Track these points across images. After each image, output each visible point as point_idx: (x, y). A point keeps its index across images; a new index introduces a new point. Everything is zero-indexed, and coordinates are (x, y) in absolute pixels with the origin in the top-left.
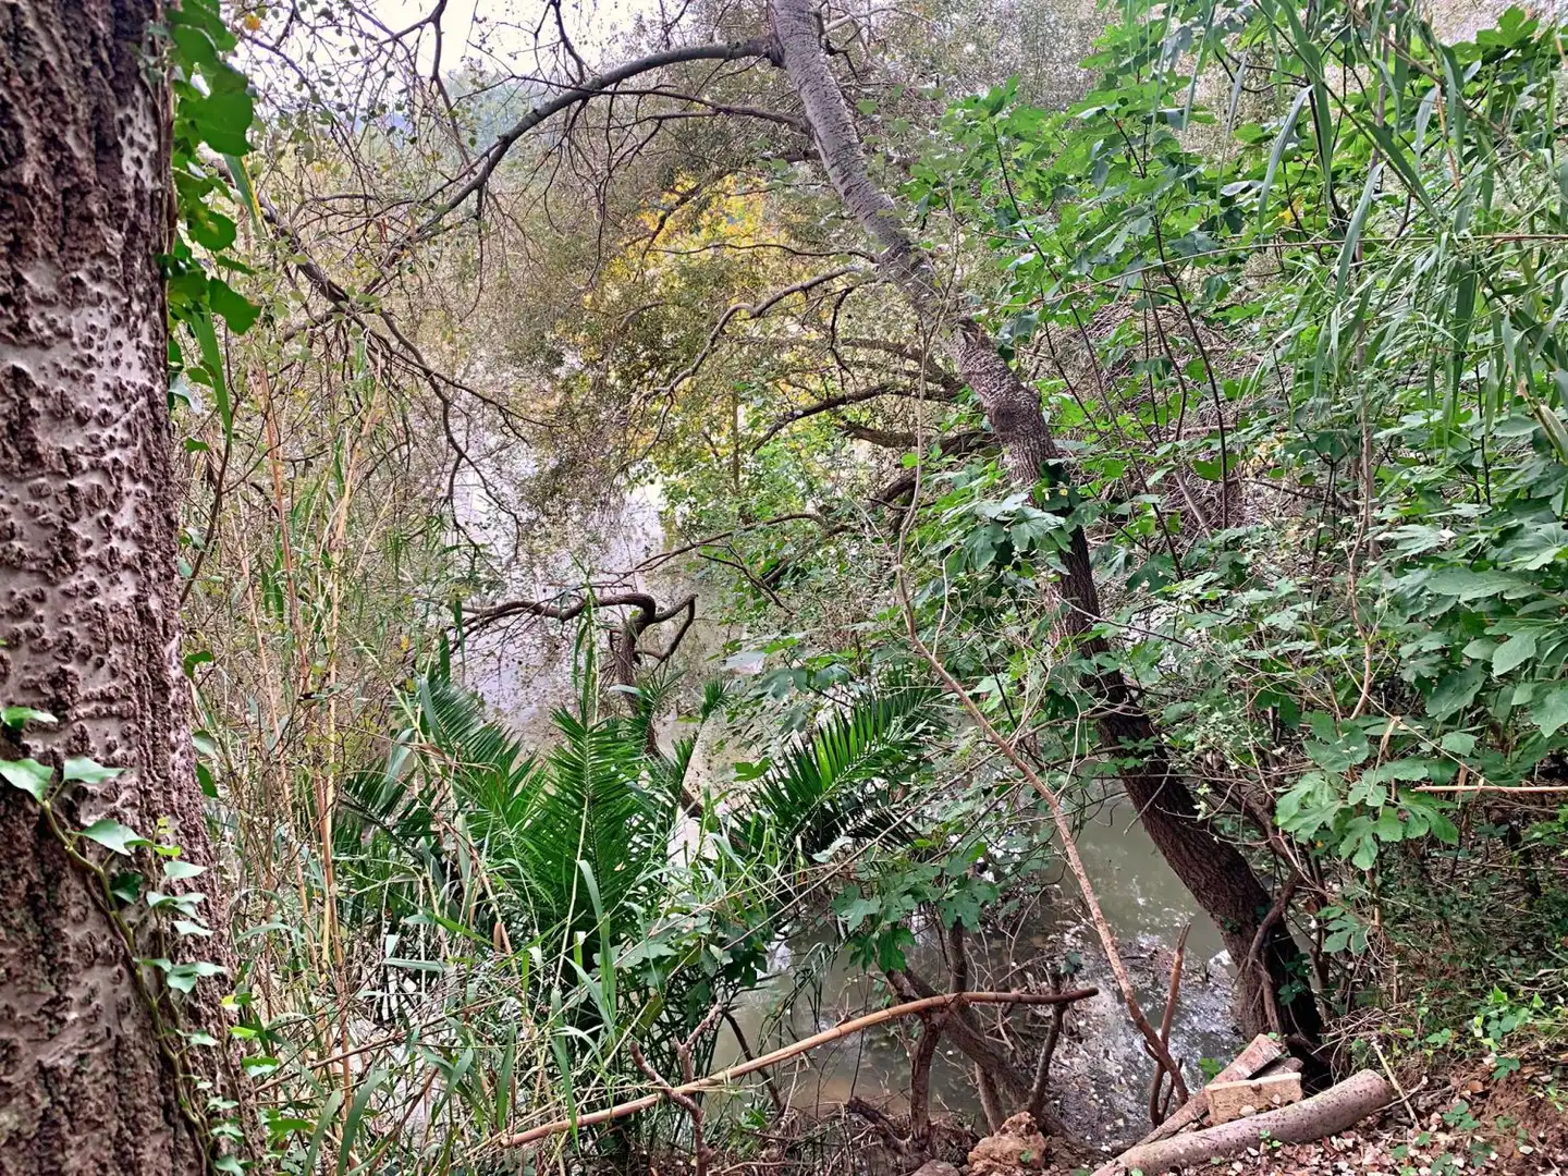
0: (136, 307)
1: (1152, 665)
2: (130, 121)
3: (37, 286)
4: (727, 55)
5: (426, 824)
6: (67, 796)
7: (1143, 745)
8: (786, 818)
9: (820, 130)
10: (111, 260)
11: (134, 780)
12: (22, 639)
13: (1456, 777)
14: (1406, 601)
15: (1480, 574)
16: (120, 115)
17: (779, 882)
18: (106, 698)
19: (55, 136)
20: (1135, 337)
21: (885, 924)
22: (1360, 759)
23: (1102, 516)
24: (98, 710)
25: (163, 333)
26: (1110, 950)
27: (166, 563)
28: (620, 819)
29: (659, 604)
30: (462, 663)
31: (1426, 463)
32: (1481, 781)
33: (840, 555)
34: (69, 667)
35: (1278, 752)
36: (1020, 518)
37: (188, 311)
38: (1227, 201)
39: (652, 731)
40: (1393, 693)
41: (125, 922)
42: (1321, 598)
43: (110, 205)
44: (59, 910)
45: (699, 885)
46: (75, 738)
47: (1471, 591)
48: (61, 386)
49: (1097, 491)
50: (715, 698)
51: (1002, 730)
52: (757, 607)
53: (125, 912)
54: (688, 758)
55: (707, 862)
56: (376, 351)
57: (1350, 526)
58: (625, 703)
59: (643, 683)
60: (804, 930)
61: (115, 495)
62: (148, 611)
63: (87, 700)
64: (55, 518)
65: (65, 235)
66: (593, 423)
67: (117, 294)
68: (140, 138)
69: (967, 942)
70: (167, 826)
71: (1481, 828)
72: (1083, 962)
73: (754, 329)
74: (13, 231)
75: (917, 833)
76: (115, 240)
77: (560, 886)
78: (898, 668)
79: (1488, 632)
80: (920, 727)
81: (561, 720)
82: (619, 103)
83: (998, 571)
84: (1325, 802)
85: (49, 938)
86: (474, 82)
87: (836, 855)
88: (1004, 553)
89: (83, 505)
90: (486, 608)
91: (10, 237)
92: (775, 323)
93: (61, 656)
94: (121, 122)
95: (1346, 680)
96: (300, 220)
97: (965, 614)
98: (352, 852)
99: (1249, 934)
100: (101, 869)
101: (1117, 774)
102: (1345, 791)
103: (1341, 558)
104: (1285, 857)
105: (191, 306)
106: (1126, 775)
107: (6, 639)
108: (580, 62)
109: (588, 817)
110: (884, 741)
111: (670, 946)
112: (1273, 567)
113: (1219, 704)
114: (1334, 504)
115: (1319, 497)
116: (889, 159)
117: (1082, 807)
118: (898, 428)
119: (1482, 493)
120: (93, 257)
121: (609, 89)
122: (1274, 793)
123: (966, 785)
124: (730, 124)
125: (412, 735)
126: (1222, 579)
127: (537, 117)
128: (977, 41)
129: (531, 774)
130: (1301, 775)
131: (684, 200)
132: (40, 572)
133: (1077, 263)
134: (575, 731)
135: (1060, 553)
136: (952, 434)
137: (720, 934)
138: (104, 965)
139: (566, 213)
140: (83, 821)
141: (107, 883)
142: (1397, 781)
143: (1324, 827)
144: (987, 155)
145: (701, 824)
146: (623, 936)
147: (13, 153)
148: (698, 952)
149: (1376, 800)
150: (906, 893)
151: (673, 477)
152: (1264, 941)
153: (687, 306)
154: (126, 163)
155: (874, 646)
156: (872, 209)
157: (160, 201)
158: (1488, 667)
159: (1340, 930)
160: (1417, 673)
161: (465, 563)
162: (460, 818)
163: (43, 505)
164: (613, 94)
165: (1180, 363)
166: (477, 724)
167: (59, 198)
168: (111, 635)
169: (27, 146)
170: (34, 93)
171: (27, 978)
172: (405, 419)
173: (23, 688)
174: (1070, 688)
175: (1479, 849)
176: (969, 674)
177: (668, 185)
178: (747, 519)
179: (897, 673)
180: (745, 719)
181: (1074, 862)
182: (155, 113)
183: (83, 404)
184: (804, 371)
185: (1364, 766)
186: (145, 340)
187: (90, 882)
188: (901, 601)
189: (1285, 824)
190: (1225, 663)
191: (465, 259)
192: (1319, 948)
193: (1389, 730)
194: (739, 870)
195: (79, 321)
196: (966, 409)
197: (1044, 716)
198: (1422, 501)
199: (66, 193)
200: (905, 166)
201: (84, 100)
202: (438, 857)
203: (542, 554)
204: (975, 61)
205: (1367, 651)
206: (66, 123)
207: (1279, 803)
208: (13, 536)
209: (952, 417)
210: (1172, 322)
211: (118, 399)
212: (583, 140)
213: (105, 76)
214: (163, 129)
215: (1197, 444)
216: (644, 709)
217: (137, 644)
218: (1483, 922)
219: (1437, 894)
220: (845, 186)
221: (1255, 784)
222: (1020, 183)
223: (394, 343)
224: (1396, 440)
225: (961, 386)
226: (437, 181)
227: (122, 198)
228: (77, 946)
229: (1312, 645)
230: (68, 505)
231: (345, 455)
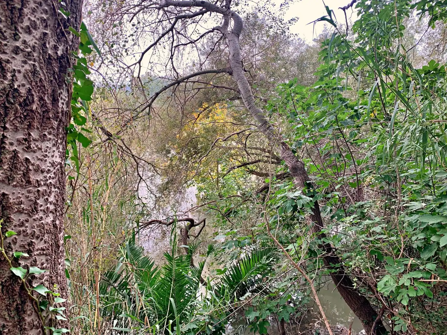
0: (59, 141)
1: (339, 241)
2: (62, 93)
3: (34, 136)
4: (217, 72)
5: (126, 286)
6: (30, 278)
7: (337, 265)
8: (231, 287)
9: (242, 92)
10: (54, 129)
11: (48, 273)
12: (21, 232)
13: (431, 277)
14: (413, 224)
15: (434, 216)
16: (59, 92)
17: (229, 306)
18: (43, 250)
19: (42, 97)
20: (331, 148)
21: (261, 319)
22: (402, 271)
23: (323, 198)
24: (40, 253)
25: (65, 148)
26: (329, 329)
27: (61, 211)
28: (183, 286)
29: (195, 221)
30: (138, 238)
31: (416, 184)
32: (439, 278)
33: (247, 207)
34: (33, 241)
35: (377, 268)
36: (300, 198)
37: (72, 141)
38: (356, 111)
39: (192, 259)
40: (410, 251)
41: (42, 316)
42: (387, 222)
43: (55, 115)
44: (25, 312)
45: (205, 306)
46: (33, 261)
47: (432, 221)
48: (38, 163)
49: (322, 190)
50: (211, 249)
51: (295, 261)
52: (223, 222)
53: (43, 313)
54: (203, 268)
55: (208, 299)
56: (119, 150)
57: (395, 202)
58: (185, 250)
59: (190, 244)
60: (236, 321)
61: (50, 192)
62: (56, 224)
63: (37, 250)
64: (33, 199)
65: (43, 122)
66: (178, 169)
67: (55, 138)
68: (64, 97)
69: (285, 325)
70: (56, 287)
71: (440, 293)
72: (321, 332)
73: (223, 144)
74: (29, 122)
75: (270, 291)
76: (55, 124)
77: (165, 306)
78: (265, 241)
79: (438, 233)
80: (271, 259)
81: (166, 255)
82: (188, 84)
83: (293, 213)
84: (392, 284)
85: (21, 320)
86: (149, 78)
87: (246, 298)
88: (295, 208)
89: (41, 195)
90: (146, 222)
91: (28, 124)
92: (229, 143)
93: (31, 237)
94: (59, 93)
95: (396, 247)
96: (100, 115)
97: (284, 226)
98: (104, 294)
99: (371, 324)
100: (37, 300)
101: (329, 274)
102: (398, 280)
103: (393, 211)
104: (381, 300)
105: (72, 140)
106: (332, 274)
107: (17, 232)
108: (177, 73)
109: (173, 285)
110: (261, 263)
111: (197, 325)
112: (373, 213)
113: (359, 254)
114: (390, 195)
115: (385, 193)
116: (261, 99)
117: (319, 284)
118: (264, 172)
119: (433, 192)
120: (49, 128)
121: (185, 81)
122: (376, 281)
123: (285, 277)
124: (218, 90)
125: (123, 259)
126: (358, 217)
127: (166, 88)
128: (285, 68)
129: (158, 271)
130: (384, 275)
131: (205, 110)
132: (28, 214)
133: (314, 127)
134: (170, 259)
135: (311, 208)
136: (279, 173)
137: (212, 322)
138: (35, 329)
139: (173, 113)
140: (33, 285)
141: (38, 304)
142: (413, 278)
143: (392, 292)
144: (288, 98)
145: (206, 288)
146: (182, 321)
147: (31, 102)
148: (205, 327)
149: (407, 284)
150: (267, 310)
151: (200, 184)
152: (376, 327)
153: (205, 138)
154: (60, 104)
155: (257, 234)
156: (256, 112)
157: (68, 113)
158: (438, 244)
159: (399, 324)
160: (417, 245)
161: (140, 209)
162: (136, 284)
163: (30, 195)
164: (186, 82)
165: (344, 155)
166: (142, 256)
167: (42, 113)
168: (45, 231)
169: (35, 100)
170: (38, 86)
171: (14, 332)
172: (126, 169)
173: (20, 246)
174: (315, 248)
175: (439, 299)
176: (285, 243)
177: (201, 105)
178: (221, 196)
179: (264, 242)
180: (219, 256)
181: (317, 301)
182: (68, 91)
183: (43, 167)
184: (237, 155)
185: (403, 273)
186: (61, 150)
187: (34, 303)
188: (265, 221)
189: (380, 290)
190: (360, 241)
191: (145, 125)
192: (393, 329)
193: (410, 262)
194: (217, 302)
195: (44, 145)
196: (283, 167)
197: (308, 257)
198: (415, 195)
199: (44, 112)
200: (266, 101)
201: (50, 88)
202: (129, 296)
203: (162, 206)
204: (284, 73)
205: (402, 238)
206: (45, 94)
207: (378, 284)
208: (22, 203)
209: (279, 169)
210: (341, 143)
211: (52, 166)
212: (177, 93)
213: (56, 82)
214: (70, 95)
215: (350, 178)
216: (190, 252)
217: (52, 234)
218: (442, 322)
219: (428, 313)
220: (249, 107)
221: (371, 278)
222: (298, 106)
223: (124, 148)
224: (407, 177)
225: (281, 160)
226: (138, 104)
227: (58, 113)
228: (28, 323)
229: (385, 236)
230: (37, 195)
231: (109, 178)
